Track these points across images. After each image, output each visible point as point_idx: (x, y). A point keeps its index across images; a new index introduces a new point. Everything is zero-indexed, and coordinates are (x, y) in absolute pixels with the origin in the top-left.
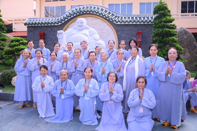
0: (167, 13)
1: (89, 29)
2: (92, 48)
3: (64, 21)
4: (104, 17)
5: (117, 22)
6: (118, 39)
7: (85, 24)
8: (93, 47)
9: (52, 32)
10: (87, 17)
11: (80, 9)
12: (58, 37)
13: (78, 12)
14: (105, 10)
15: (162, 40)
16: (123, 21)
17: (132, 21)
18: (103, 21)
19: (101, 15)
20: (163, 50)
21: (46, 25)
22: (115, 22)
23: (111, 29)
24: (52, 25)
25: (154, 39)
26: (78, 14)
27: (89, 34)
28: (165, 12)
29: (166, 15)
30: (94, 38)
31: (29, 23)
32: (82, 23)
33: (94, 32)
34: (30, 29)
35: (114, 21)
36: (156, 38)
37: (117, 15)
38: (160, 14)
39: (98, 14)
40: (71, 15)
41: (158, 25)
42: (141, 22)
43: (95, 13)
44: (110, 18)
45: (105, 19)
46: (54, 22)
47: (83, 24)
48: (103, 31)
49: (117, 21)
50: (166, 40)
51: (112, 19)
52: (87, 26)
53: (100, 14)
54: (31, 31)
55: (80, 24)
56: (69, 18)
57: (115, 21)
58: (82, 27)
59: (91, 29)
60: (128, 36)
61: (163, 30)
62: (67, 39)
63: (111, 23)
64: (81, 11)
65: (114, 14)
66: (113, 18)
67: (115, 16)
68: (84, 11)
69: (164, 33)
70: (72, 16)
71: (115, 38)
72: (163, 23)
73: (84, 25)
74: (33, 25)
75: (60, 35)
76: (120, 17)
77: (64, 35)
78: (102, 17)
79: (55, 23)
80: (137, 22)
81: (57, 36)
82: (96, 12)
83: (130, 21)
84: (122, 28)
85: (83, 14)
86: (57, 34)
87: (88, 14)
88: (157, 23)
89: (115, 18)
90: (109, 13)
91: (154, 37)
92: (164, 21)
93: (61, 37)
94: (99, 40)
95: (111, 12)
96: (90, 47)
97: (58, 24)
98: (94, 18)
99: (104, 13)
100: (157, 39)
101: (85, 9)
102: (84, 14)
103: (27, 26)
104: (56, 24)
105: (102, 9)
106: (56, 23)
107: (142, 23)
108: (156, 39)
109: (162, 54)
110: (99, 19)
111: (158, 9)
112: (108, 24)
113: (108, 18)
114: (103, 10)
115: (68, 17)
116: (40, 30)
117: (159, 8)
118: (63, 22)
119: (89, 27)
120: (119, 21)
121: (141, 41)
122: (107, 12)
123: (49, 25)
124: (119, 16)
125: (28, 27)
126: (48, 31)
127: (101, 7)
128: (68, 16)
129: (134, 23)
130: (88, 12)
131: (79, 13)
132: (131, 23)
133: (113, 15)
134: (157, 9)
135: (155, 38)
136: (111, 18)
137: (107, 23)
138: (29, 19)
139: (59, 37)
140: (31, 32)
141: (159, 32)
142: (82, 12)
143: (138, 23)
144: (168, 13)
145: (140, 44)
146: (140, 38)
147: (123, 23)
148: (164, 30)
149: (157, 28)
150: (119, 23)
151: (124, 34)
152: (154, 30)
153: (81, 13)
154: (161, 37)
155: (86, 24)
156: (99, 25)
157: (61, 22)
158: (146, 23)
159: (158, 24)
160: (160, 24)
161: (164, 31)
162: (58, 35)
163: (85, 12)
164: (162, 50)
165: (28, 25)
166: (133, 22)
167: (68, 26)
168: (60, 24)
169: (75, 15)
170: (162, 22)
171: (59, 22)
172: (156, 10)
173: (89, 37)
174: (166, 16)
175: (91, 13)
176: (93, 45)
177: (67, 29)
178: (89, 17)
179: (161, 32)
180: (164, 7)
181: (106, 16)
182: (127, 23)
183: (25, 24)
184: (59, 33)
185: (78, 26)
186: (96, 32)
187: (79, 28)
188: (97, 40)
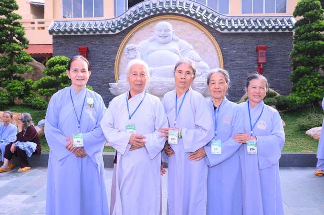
0: (319, 15)
3: (126, 26)
4: (200, 20)
5: (223, 29)
6: (223, 58)
7: (171, 33)
9: (101, 46)
10: (166, 19)
11: (156, 4)
12: (128, 56)
13: (152, 11)
14: (199, 8)
15: (312, 60)
16: (233, 28)
17: (249, 27)
18: (195, 28)
19: (194, 17)
20: (312, 78)
21: (91, 33)
22: (218, 29)
23: (209, 41)
24: (104, 33)
25: (297, 59)
26: (152, 14)
27: (180, 50)
28: (316, 13)
29: (319, 18)
31: (59, 31)
32: (167, 30)
33: (189, 47)
34: (59, 41)
35: (217, 27)
36: (301, 56)
37: (221, 17)
38: (308, 16)
39: (188, 15)
40: (140, 15)
41: (303, 36)
42: (264, 30)
43: (182, 13)
44: (209, 21)
45: (202, 23)
46: (106, 29)
47: (169, 32)
48: (196, 46)
49: (222, 27)
50: (318, 61)
51: (213, 24)
53: (192, 15)
54: (60, 44)
55: (163, 32)
56: (135, 21)
57: (220, 27)
58: (167, 38)
59: (181, 41)
60: (240, 53)
61: (314, 44)
63: (211, 31)
64: (157, 10)
65: (215, 14)
66: (215, 21)
67: (217, 19)
69: (316, 48)
70: (141, 18)
71: (217, 56)
72: (314, 32)
73: (170, 35)
74: (67, 34)
75: (130, 52)
76: (227, 21)
77: (138, 52)
78: (196, 20)
79: (110, 30)
80: (257, 30)
82: (184, 11)
83: (246, 28)
84: (230, 39)
85: (161, 14)
86: (126, 51)
87: (170, 14)
88: (301, 31)
89: (219, 23)
90: (207, 13)
91: (294, 55)
92: (316, 28)
93: (133, 56)
94: (201, 61)
95: (209, 11)
97: (114, 31)
98: (180, 22)
99: (199, 13)
100: (303, 59)
101: (165, 6)
103: (53, 36)
104: (110, 33)
105: (193, 6)
107: (267, 31)
108: (301, 58)
109: (312, 84)
110: (187, 23)
111: (304, 7)
112: (205, 33)
113: (206, 23)
114: (196, 7)
116: (77, 43)
117: (306, 6)
118: (124, 28)
119: (178, 38)
120: (226, 28)
121: (265, 62)
122: (203, 10)
123: (98, 33)
124: (224, 18)
125: (54, 38)
126: (93, 44)
127: (193, 3)
128: (134, 19)
129: (253, 31)
130: (170, 12)
131: (153, 12)
132: (246, 31)
133: (213, 17)
134: (302, 9)
135: (299, 57)
136: (211, 22)
137: (202, 31)
138: (56, 23)
140: (61, 46)
141: (308, 47)
142: (159, 10)
143: (260, 31)
144: (321, 15)
145: (263, 66)
146: (263, 56)
147: (233, 31)
148: (316, 44)
149: (301, 40)
150: (226, 31)
151: (235, 50)
152: (295, 43)
153: (158, 12)
154: (309, 56)
156: (189, 34)
157: (120, 29)
158: (273, 31)
159: (303, 33)
160: (308, 34)
161: (315, 46)
163: (164, 12)
164: (312, 76)
165: (56, 33)
166: (250, 30)
167: (131, 36)
168: (118, 31)
169: (146, 16)
170: (311, 29)
171: (116, 28)
172: (300, 9)
173: (180, 55)
174: (318, 20)
175: (176, 12)
177: (129, 41)
178: (170, 19)
179: (311, 47)
180: (315, 5)
181: (202, 18)
182: (240, 31)
183: (51, 32)
184: (130, 50)
185: (161, 36)
186: (191, 47)
187: (161, 40)
188: (198, 61)
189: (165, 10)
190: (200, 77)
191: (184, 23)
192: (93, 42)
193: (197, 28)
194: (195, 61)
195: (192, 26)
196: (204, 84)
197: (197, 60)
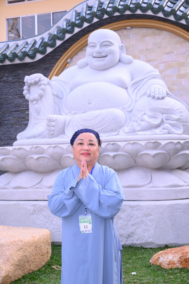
1: (130, 63)
2: (139, 125)
4: (183, 22)
8: (143, 123)
10: (125, 28)
12: (27, 97)
13: (94, 15)
18: (178, 39)
19: (172, 18)
24: (17, 61)
26: (95, 20)
27: (132, 79)
30: (148, 92)
32: (106, 44)
33: (150, 72)
39: (161, 15)
40: (74, 26)
43: (150, 13)
46: (20, 54)
47: (111, 48)
48: (182, 72)
52: (126, 57)
53: (167, 14)
55: (98, 48)
56: (68, 36)
58: (107, 59)
62: (55, 103)
64: (104, 11)
68: (115, 9)
70: (77, 30)
73: (112, 53)
75: (33, 89)
77: (47, 87)
78: (176, 24)
79: (25, 54)
81: (25, 92)
82: (153, 9)
86: (25, 87)
87: (129, 17)
93: (36, 96)
94: (167, 99)
96: (134, 124)
97: (32, 57)
98: (150, 31)
99: (182, 8)
102: (114, 21)
104: (28, 60)
106: (28, 55)
110: (164, 33)
115: (64, 34)
118: (49, 50)
123: (7, 62)
126: (4, 82)
130: (128, 12)
131: (97, 16)
139: (30, 94)
142: (107, 13)
153: (106, 16)
155: (121, 48)
156: (168, 51)
157: (42, 52)
162: (29, 91)
163: (117, 14)
167: (66, 64)
168: (39, 57)
169: (86, 25)
171: (36, 51)
173: (130, 90)
175: (139, 12)
176: (145, 117)
178: (132, 27)
181: (187, 19)
185: (95, 55)
186: (157, 72)
187: (97, 63)
188: (159, 98)
189: (118, 10)
190: (157, 131)
191: (157, 32)
192: (4, 79)
193: (182, 40)
194: (154, 98)
195: (173, 35)
196: (160, 144)
197: (157, 96)
